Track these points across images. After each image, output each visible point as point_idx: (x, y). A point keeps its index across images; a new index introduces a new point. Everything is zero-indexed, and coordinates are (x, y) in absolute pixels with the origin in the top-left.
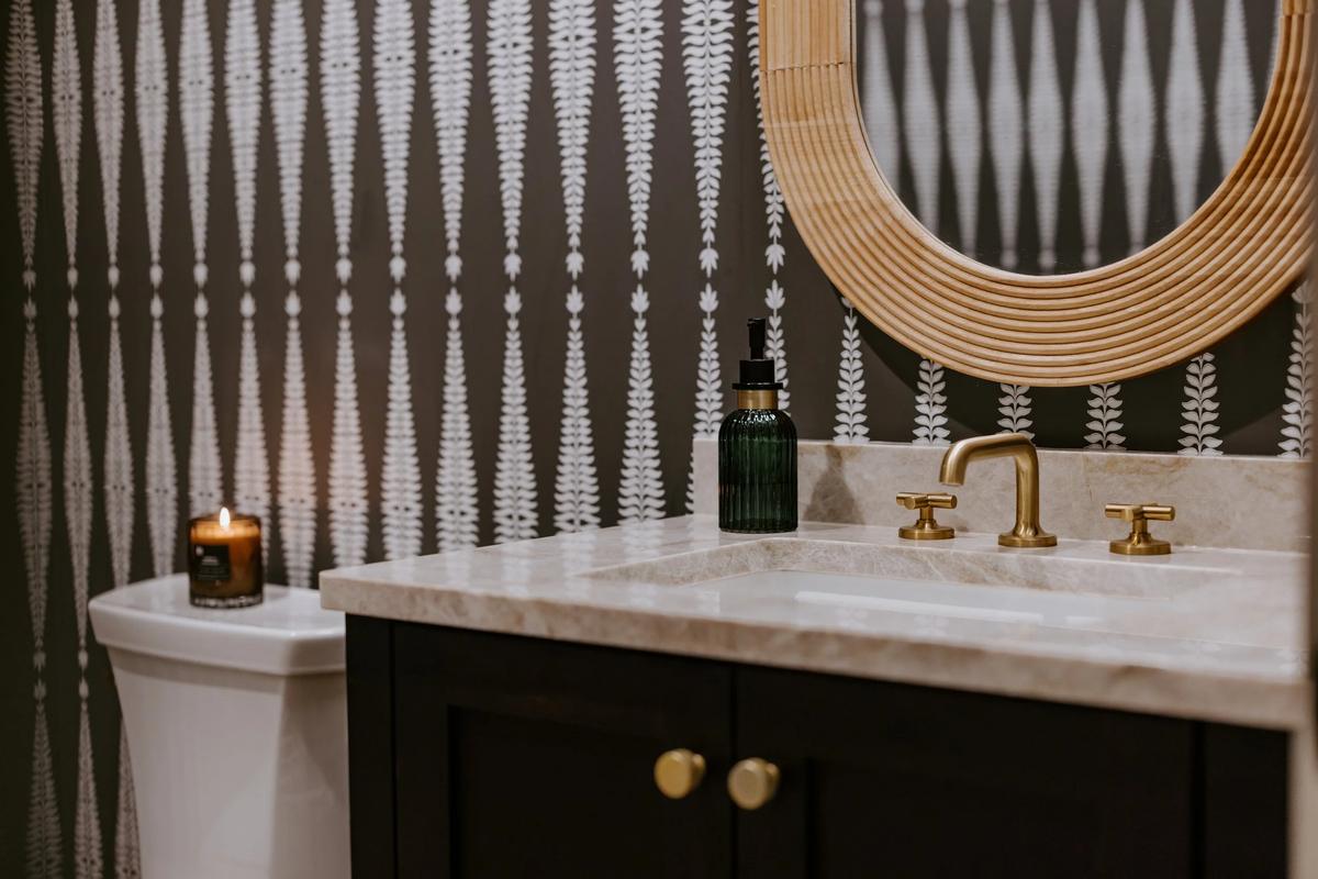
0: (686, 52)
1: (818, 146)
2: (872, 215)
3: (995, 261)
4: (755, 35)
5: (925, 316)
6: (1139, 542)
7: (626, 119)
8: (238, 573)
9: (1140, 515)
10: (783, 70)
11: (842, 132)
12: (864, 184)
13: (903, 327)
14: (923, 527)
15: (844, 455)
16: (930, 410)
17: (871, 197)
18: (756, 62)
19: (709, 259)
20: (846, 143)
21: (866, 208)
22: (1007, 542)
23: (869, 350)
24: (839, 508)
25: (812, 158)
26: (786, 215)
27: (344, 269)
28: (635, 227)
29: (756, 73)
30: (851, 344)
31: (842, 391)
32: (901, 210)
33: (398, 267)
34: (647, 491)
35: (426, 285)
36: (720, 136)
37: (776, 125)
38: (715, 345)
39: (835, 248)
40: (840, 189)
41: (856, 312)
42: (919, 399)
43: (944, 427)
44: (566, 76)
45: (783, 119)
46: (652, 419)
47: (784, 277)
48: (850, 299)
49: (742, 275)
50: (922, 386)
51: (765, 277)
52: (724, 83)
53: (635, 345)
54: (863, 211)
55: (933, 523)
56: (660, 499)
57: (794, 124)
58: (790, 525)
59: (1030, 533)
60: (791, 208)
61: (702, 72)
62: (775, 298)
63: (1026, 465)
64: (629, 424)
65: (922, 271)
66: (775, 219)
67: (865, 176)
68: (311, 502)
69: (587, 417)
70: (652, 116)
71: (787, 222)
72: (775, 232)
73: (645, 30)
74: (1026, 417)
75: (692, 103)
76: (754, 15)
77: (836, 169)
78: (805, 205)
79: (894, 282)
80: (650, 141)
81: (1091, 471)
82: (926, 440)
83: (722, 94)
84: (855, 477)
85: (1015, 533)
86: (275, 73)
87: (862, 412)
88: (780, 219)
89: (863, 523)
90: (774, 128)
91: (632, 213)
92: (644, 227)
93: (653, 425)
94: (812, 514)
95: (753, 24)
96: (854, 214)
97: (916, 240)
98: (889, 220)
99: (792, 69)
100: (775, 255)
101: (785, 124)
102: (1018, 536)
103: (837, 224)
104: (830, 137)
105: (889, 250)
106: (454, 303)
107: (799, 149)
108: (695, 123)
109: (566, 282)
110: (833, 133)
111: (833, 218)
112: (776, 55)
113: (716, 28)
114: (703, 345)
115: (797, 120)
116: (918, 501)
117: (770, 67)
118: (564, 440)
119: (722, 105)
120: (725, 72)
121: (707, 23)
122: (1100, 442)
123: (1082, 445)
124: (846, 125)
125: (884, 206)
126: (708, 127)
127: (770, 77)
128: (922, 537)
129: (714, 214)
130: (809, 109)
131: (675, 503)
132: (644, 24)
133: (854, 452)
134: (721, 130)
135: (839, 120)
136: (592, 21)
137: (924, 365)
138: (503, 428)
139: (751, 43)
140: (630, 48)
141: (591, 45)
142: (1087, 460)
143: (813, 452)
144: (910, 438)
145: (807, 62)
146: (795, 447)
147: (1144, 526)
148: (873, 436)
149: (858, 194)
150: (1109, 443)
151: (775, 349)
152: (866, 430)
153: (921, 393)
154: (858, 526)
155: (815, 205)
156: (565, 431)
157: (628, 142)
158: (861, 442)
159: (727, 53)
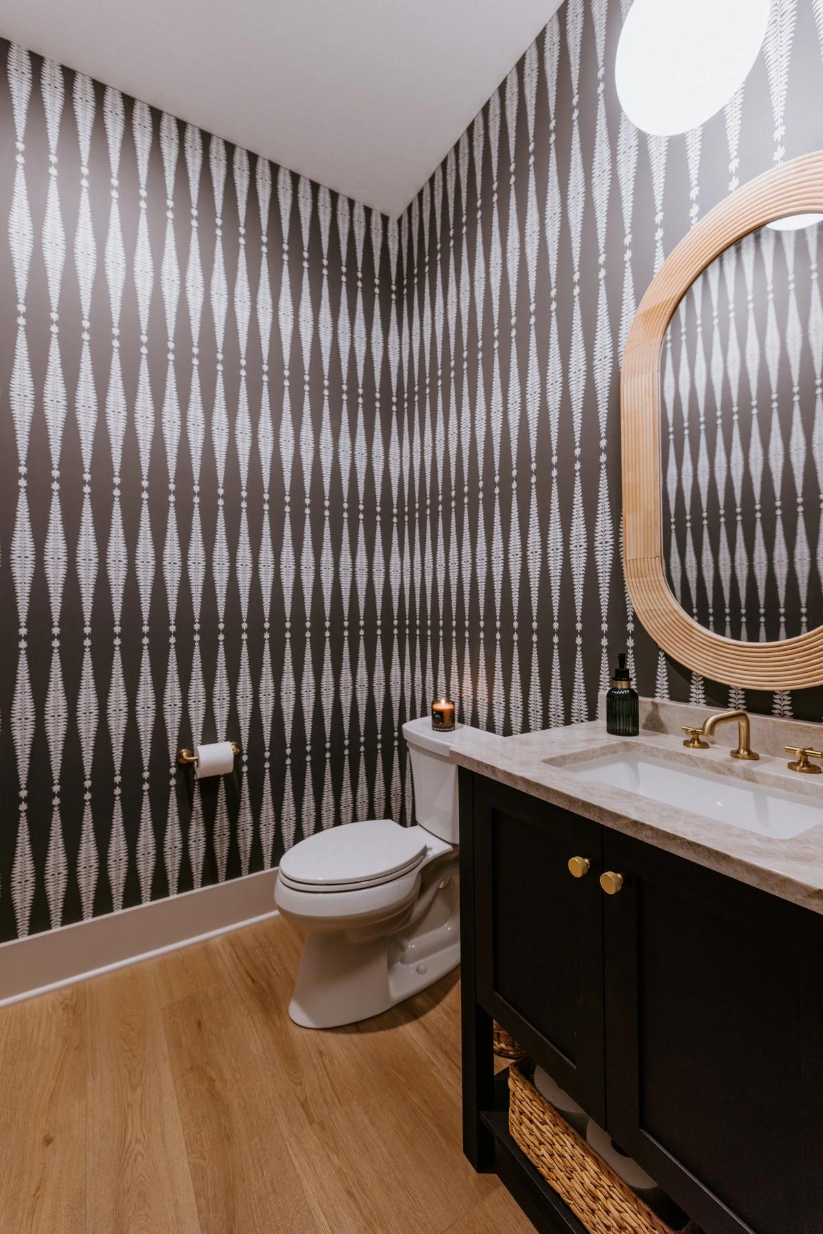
0: (596, 553)
1: (647, 588)
2: (670, 614)
3: (723, 634)
4: (622, 547)
5: (694, 655)
6: (803, 766)
7: (574, 577)
8: (447, 719)
9: (803, 753)
10: (633, 560)
11: (658, 583)
12: (667, 603)
13: (685, 659)
14: (694, 743)
15: (660, 706)
16: (697, 691)
17: (670, 608)
18: (622, 556)
19: (604, 627)
20: (659, 587)
21: (668, 612)
22: (735, 754)
23: (670, 666)
24: (657, 726)
25: (645, 592)
26: (634, 612)
27: (482, 624)
28: (577, 614)
29: (622, 560)
30: (662, 663)
31: (658, 680)
32: (683, 613)
33: (498, 624)
34: (581, 708)
35: (507, 630)
36: (608, 583)
37: (630, 580)
38: (607, 658)
39: (655, 627)
40: (656, 604)
41: (663, 651)
42: (691, 686)
43: (703, 699)
44: (553, 562)
45: (633, 578)
46: (583, 682)
47: (634, 635)
48: (660, 645)
49: (618, 633)
50: (693, 682)
51: (627, 635)
52: (610, 564)
53: (577, 656)
54: (666, 613)
55: (698, 740)
56: (586, 711)
57: (637, 580)
58: (635, 733)
59: (746, 753)
60: (636, 611)
61: (602, 560)
62: (630, 643)
63: (743, 724)
64: (575, 683)
65: (693, 638)
66: (630, 613)
67: (667, 600)
68: (471, 697)
69: (560, 679)
70: (583, 576)
71: (635, 616)
72: (630, 618)
73: (581, 546)
74: (742, 699)
75: (599, 571)
76: (621, 539)
77: (655, 597)
78: (642, 610)
79: (679, 640)
80: (583, 584)
81: (776, 727)
82: (695, 703)
83: (609, 568)
84: (663, 714)
85: (738, 752)
86: (463, 562)
87: (667, 689)
88: (632, 614)
89: (667, 733)
90: (629, 581)
91: (576, 609)
92: (580, 614)
93: (584, 685)
94: (645, 727)
95: (622, 543)
96: (662, 614)
97: (690, 625)
98: (678, 617)
99: (637, 559)
100: (630, 627)
101: (634, 580)
102: (739, 754)
103: (656, 618)
104: (652, 585)
105: (678, 629)
106: (515, 637)
107: (640, 590)
108: (599, 578)
109: (552, 632)
110: (653, 583)
111: (653, 615)
112: (631, 553)
113: (607, 545)
114: (602, 658)
115: (639, 578)
116: (692, 732)
117: (628, 559)
118: (552, 687)
119: (609, 572)
120: (610, 560)
121: (604, 543)
122: (780, 714)
123: (770, 714)
124: (659, 581)
125: (675, 611)
126: (604, 580)
127: (628, 562)
128: (694, 747)
129: (606, 611)
130: (644, 574)
131: (592, 716)
132: (581, 544)
133: (663, 705)
134: (609, 581)
135: (656, 578)
136: (562, 544)
137: (693, 673)
138: (532, 680)
139: (621, 550)
140: (575, 552)
141: (562, 552)
142: (774, 722)
143: (646, 703)
144: (688, 701)
145: (642, 557)
146: (638, 702)
147: (807, 759)
148: (671, 699)
149: (664, 606)
150: (784, 715)
151: (630, 665)
152: (668, 696)
153: (693, 684)
154: (665, 735)
155: (646, 609)
156: (552, 683)
157: (574, 585)
158: (666, 701)
159: (611, 553)
